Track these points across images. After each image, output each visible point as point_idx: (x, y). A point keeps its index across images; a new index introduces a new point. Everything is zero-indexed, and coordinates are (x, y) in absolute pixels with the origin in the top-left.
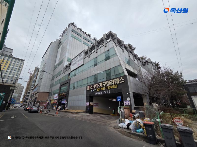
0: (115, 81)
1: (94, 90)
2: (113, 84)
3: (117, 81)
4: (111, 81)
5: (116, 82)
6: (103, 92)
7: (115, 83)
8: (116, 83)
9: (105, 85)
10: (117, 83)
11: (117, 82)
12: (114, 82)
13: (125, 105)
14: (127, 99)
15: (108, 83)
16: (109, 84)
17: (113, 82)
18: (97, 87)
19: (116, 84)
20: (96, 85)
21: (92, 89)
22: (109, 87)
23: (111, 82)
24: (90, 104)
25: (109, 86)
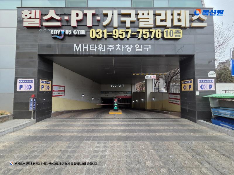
0: (176, 18)
1: (68, 32)
2: (168, 24)
3: (182, 17)
4: (160, 15)
5: (179, 20)
6: (116, 47)
7: (176, 23)
8: (179, 24)
9: (132, 22)
10: (182, 24)
11: (183, 20)
12: (172, 20)
13: (199, 89)
14: (209, 76)
15: (146, 16)
16: (152, 22)
17: (169, 18)
18: (89, 23)
19: (179, 27)
20: (85, 15)
21: (59, 24)
22: (151, 33)
23: (158, 18)
24: (41, 84)
25: (151, 28)
